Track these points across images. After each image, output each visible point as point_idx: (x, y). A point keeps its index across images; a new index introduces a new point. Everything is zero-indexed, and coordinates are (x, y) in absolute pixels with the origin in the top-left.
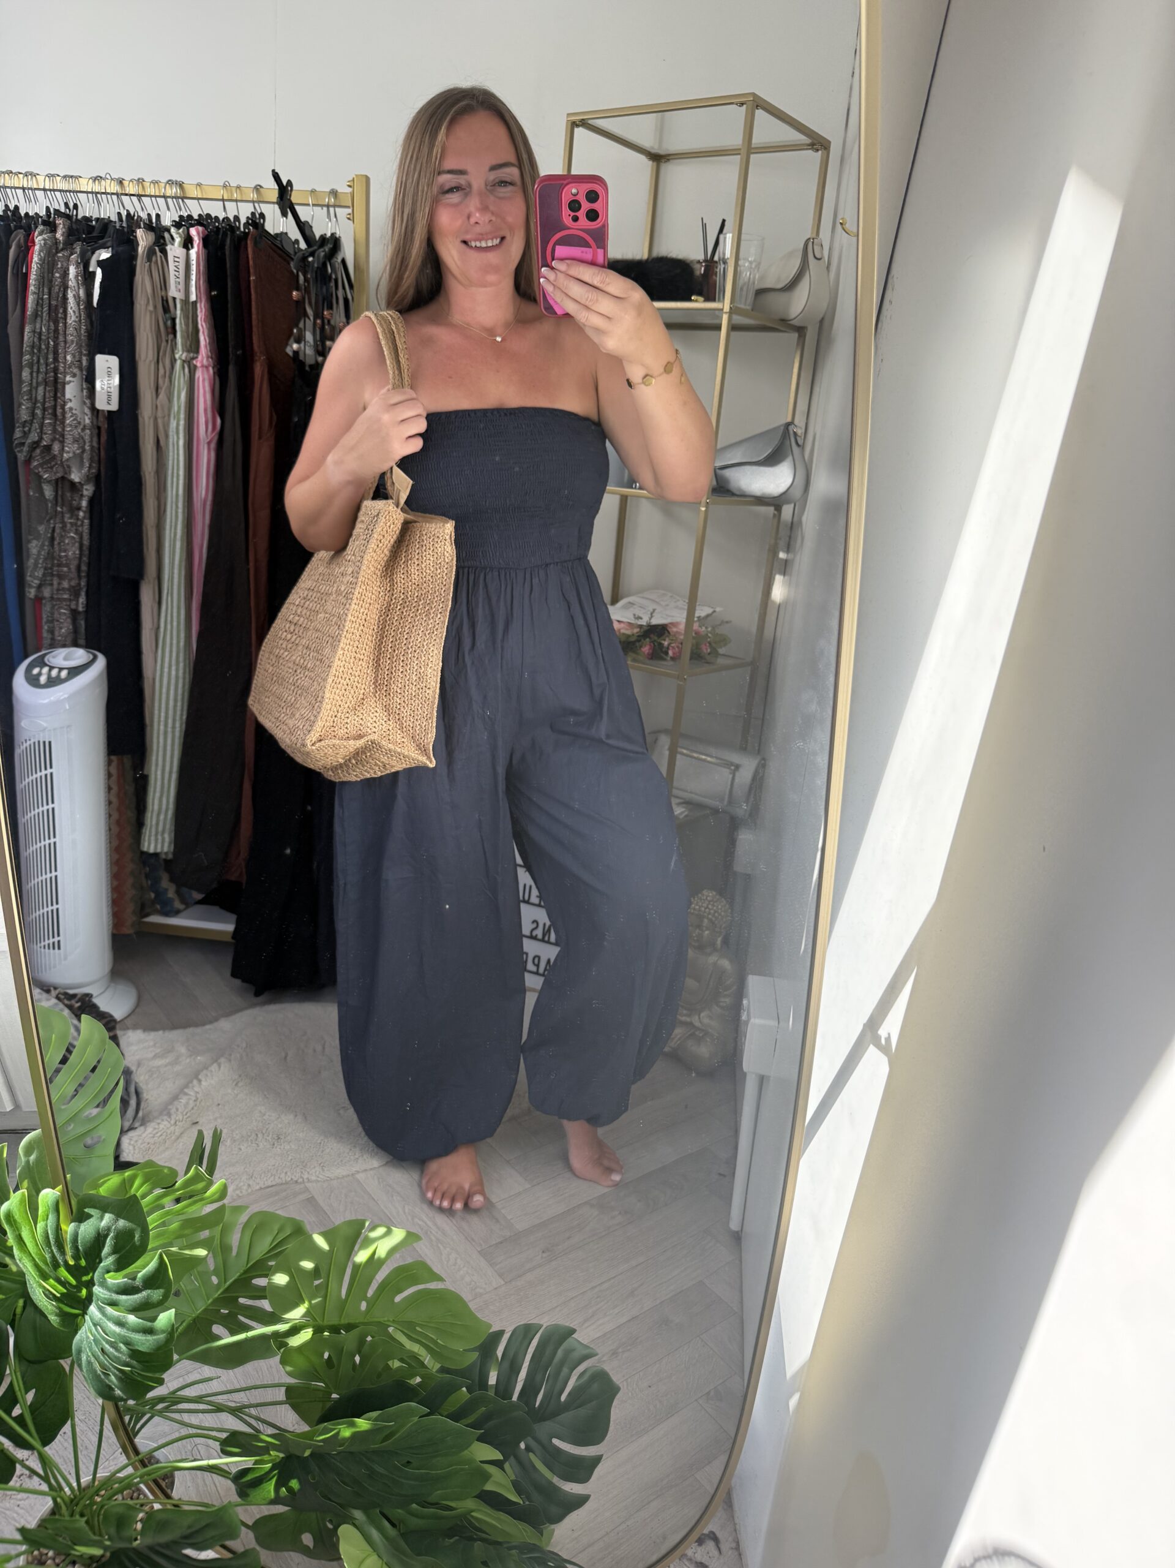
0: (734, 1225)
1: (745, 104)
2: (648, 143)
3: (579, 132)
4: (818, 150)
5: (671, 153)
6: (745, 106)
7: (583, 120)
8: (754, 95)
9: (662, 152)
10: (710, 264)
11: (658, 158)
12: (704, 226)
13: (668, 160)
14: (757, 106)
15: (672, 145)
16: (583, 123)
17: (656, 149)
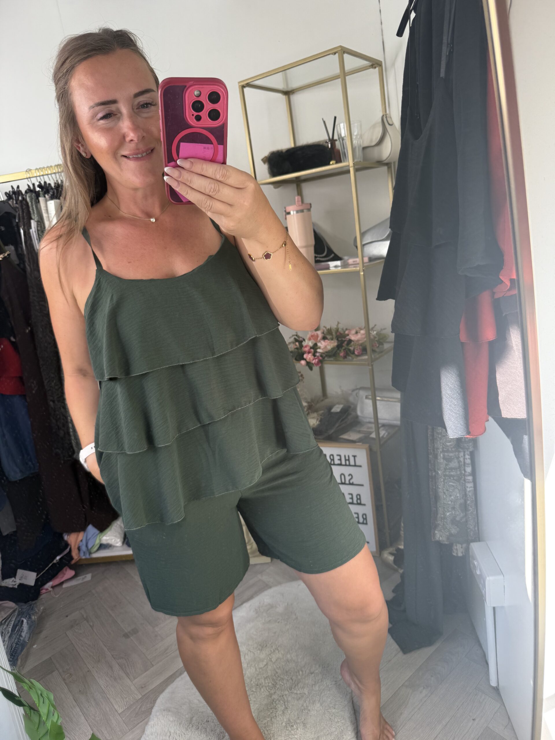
0: (493, 683)
1: (337, 52)
2: (281, 86)
3: (246, 90)
4: (375, 68)
5: (294, 88)
6: (337, 54)
7: (247, 83)
8: (341, 46)
9: (289, 89)
10: (333, 141)
11: (288, 93)
12: (324, 122)
13: (294, 93)
14: (344, 52)
15: (294, 84)
16: (249, 85)
17: (286, 89)
